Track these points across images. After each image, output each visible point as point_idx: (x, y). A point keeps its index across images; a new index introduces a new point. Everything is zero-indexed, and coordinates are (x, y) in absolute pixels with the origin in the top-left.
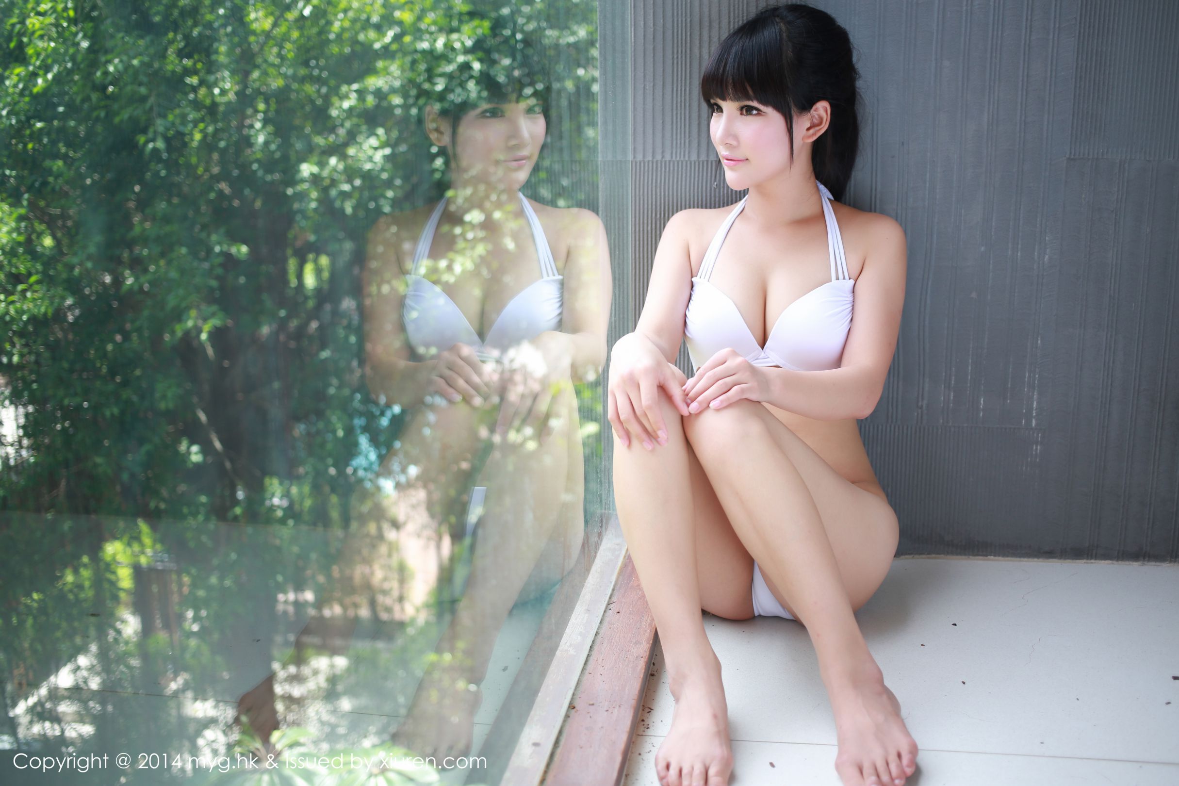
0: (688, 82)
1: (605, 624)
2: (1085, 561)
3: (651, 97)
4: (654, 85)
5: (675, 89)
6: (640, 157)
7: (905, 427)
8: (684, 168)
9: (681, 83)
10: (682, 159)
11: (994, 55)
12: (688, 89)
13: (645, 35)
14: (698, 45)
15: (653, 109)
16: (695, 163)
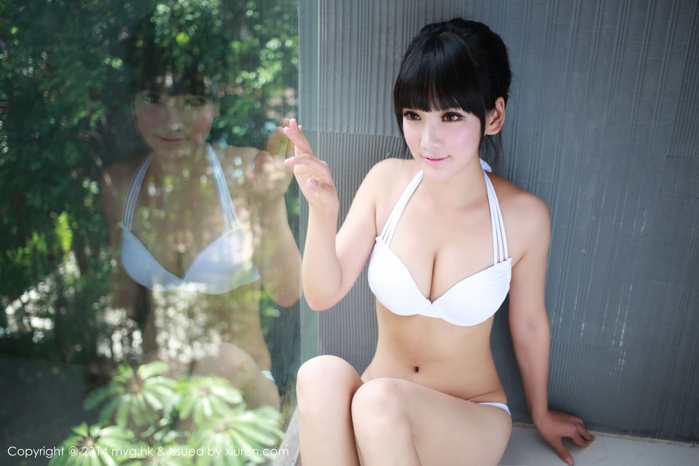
0: (369, 75)
2: (650, 439)
3: (340, 85)
4: (342, 76)
5: (359, 80)
6: (330, 130)
9: (364, 75)
10: (363, 133)
11: (616, 70)
12: (369, 80)
13: (335, 36)
14: (377, 46)
15: (342, 93)
16: (373, 137)
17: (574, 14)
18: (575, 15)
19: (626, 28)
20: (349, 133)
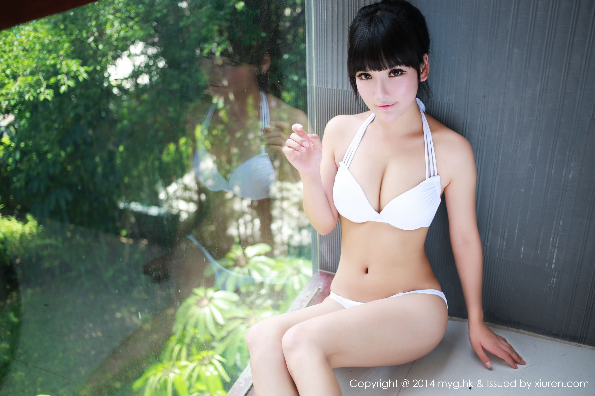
3: (336, 53)
4: (338, 46)
19: (556, 15)
20: (343, 89)
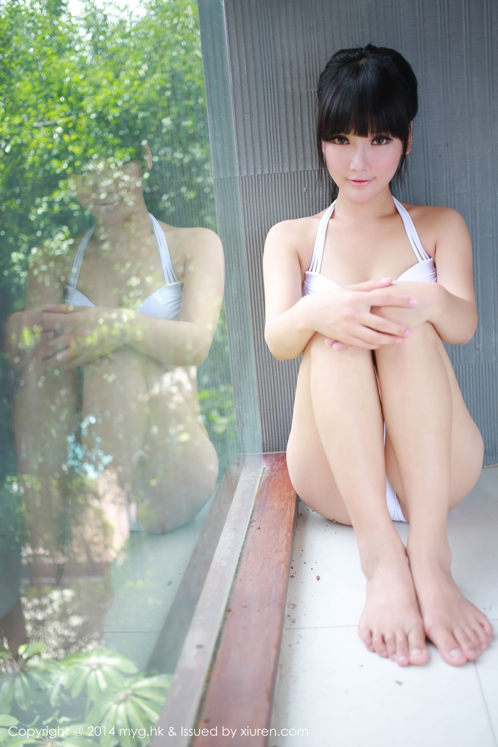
0: (277, 111)
1: (250, 538)
3: (250, 126)
4: (251, 116)
5: (267, 118)
6: (244, 173)
7: (467, 366)
8: (280, 179)
9: (272, 112)
10: (277, 172)
12: (277, 117)
13: (240, 78)
14: (283, 82)
15: (252, 135)
16: (288, 174)
17: (464, 21)
18: (466, 23)
20: (263, 174)
